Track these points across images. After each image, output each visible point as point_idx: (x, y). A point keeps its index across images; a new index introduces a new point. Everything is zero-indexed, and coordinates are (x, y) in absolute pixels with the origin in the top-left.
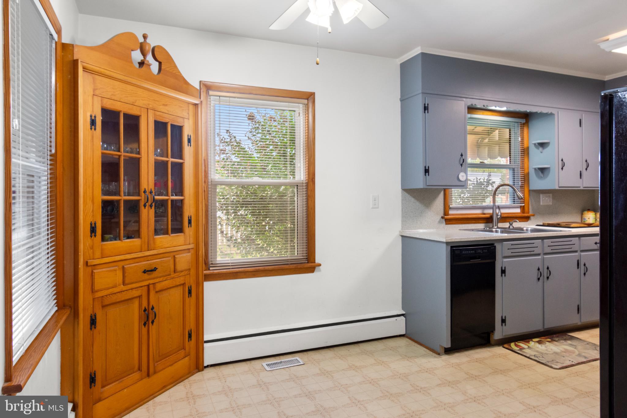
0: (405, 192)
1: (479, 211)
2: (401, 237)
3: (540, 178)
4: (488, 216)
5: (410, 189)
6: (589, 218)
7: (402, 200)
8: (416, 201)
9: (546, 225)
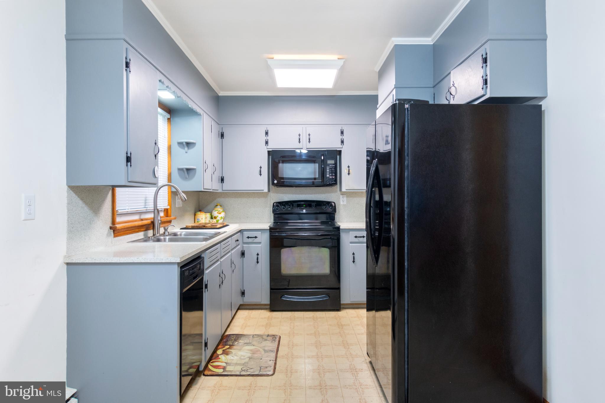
0: (71, 191)
1: (136, 217)
2: (65, 266)
3: (185, 179)
4: (149, 222)
5: (78, 187)
6: (202, 219)
7: (68, 204)
8: (84, 205)
9: (190, 228)
